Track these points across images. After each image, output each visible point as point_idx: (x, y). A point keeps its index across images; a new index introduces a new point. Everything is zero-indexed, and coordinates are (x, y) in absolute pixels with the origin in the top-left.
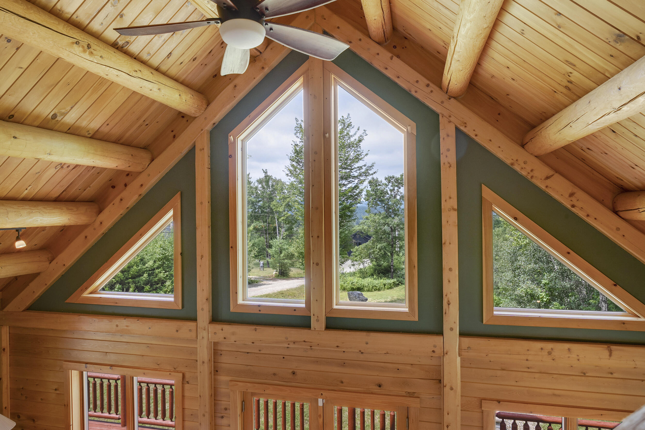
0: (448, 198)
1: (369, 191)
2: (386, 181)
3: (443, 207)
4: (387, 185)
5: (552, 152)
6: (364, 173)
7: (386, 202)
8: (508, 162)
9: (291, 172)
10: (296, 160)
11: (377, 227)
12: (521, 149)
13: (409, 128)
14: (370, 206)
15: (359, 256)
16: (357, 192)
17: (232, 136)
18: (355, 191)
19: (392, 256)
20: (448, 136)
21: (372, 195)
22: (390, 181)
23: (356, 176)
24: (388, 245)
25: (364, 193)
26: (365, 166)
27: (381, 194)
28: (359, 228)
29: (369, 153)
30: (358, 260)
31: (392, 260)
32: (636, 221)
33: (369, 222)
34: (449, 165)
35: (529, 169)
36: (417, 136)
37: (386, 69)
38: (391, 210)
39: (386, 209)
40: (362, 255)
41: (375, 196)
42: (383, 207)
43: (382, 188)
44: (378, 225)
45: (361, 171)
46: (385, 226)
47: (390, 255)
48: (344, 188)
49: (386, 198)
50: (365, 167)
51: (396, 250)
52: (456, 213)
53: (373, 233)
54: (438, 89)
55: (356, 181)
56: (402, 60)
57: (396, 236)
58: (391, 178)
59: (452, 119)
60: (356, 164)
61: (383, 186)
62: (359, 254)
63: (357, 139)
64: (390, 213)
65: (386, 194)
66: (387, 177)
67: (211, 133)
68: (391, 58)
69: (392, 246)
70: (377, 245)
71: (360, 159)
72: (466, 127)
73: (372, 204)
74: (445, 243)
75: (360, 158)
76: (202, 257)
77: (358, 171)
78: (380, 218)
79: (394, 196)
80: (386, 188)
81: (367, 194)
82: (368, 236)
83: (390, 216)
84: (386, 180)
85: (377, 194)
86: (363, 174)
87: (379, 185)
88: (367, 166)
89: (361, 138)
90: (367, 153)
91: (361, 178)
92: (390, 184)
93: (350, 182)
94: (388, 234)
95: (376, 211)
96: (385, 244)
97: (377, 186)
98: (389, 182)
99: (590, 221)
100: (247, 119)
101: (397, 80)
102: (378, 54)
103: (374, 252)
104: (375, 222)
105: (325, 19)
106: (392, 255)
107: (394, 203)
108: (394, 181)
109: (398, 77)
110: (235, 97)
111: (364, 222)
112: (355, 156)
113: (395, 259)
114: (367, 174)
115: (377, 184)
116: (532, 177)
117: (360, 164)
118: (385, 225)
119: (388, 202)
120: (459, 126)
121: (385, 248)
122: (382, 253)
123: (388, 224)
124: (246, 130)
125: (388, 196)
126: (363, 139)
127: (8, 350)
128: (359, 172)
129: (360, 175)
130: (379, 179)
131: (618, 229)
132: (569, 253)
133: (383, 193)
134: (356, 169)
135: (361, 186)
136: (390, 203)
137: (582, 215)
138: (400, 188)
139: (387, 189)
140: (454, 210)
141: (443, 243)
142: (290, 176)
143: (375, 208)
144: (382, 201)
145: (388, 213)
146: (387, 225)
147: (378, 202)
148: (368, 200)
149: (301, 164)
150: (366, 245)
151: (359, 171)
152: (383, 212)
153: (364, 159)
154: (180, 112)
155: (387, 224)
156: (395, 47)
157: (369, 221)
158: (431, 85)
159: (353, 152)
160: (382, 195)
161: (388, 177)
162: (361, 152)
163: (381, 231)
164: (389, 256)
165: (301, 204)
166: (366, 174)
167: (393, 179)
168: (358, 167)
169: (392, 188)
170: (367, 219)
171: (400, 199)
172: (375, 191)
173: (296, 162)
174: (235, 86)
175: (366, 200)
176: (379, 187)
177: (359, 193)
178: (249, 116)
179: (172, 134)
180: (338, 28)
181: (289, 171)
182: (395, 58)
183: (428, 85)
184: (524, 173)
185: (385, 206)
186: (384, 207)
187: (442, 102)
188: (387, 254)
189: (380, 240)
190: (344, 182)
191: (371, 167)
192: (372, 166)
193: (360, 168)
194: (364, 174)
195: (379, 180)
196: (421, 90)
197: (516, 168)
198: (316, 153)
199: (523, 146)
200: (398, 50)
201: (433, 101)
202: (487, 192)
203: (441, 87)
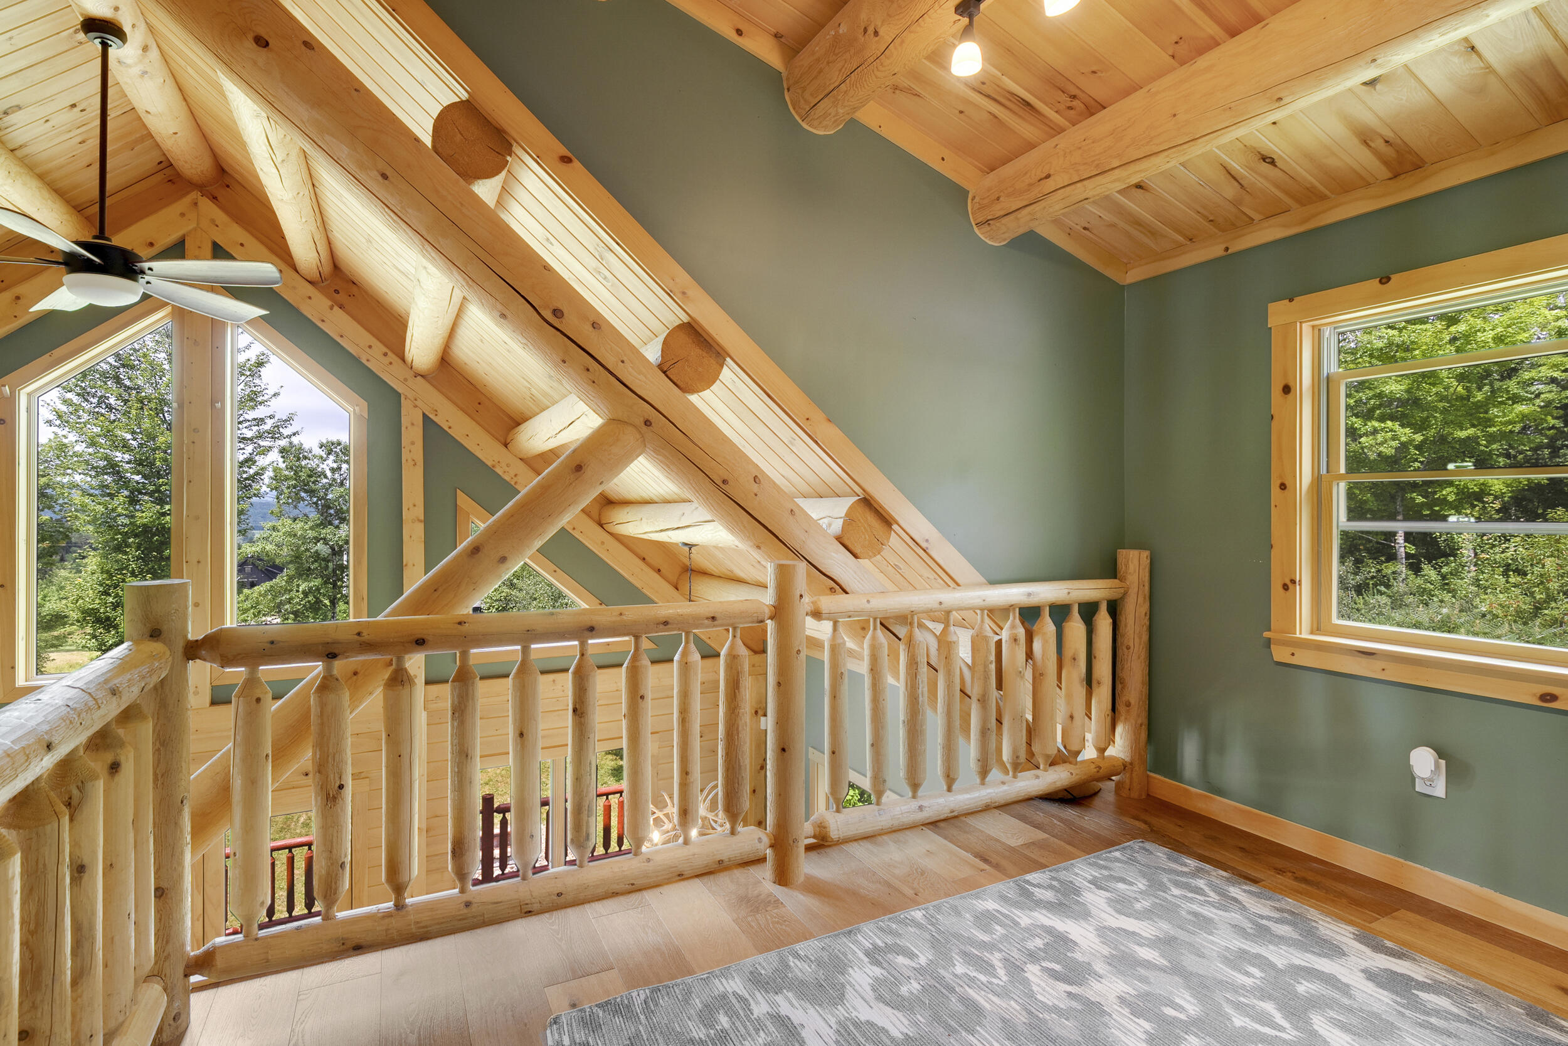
0: (411, 506)
1: (280, 469)
2: (321, 450)
3: (404, 517)
4: (323, 460)
5: (539, 455)
6: (269, 433)
7: (322, 494)
8: (489, 463)
9: (60, 417)
10: (78, 388)
11: (298, 547)
12: (500, 447)
13: (357, 408)
14: (281, 502)
15: (252, 611)
16: (252, 471)
17: (7, 387)
18: (246, 469)
19: (335, 607)
20: (413, 424)
21: (287, 479)
22: (331, 450)
23: (248, 439)
24: (326, 583)
25: (269, 473)
26: (271, 417)
27: (310, 476)
28: (253, 549)
29: (282, 391)
30: (249, 618)
31: (334, 613)
32: (622, 535)
33: (278, 537)
34: (413, 463)
35: (512, 474)
36: (368, 420)
37: (323, 321)
38: (332, 511)
39: (320, 507)
40: (261, 607)
41: (296, 480)
42: (314, 503)
43: (313, 464)
44: (300, 542)
45: (261, 427)
46: (318, 544)
47: (328, 604)
49: (320, 484)
50: (272, 421)
51: (342, 593)
52: (422, 526)
53: (288, 559)
54: (400, 361)
55: (250, 449)
56: (348, 313)
57: (343, 564)
58: (333, 444)
59: (418, 403)
60: (248, 412)
61: (315, 460)
62: (252, 607)
63: (253, 360)
64: (331, 516)
65: (322, 477)
66: (325, 442)
68: (331, 308)
69: (335, 585)
70: (298, 586)
71: (261, 403)
72: (436, 415)
73: (288, 498)
74: (406, 565)
75: (259, 399)
77: (255, 428)
78: (307, 527)
79: (339, 481)
80: (321, 465)
81: (276, 477)
82: (275, 566)
83: (330, 523)
84: (321, 448)
85: (300, 476)
86: (266, 434)
87: (305, 458)
88: (276, 418)
89: (262, 357)
90: (277, 391)
91: (262, 443)
92: (332, 457)
94: (324, 559)
95: (296, 512)
96: (317, 582)
97: (299, 459)
98: (329, 454)
99: (576, 534)
100: (43, 359)
101: (339, 340)
102: (310, 298)
103: (291, 599)
104: (295, 535)
105: (217, 226)
106: (333, 602)
107: (340, 497)
108: (341, 451)
109: (342, 336)
110: (16, 317)
111: (265, 536)
112: (248, 396)
113: (340, 611)
114: (276, 436)
115: (301, 456)
116: (516, 483)
117: (260, 412)
118: (319, 541)
119: (326, 495)
120: (427, 413)
121: (318, 589)
122: (309, 602)
123: (324, 539)
124: (41, 378)
125: (325, 481)
126: (268, 361)
128: (258, 431)
129: (260, 436)
130: (304, 446)
131: (603, 543)
132: (555, 571)
133: (314, 474)
134: (250, 423)
135: (261, 459)
136: (330, 496)
139: (324, 466)
140: (421, 521)
141: (404, 564)
142: (59, 426)
143: (295, 507)
144: (312, 492)
145: (326, 518)
146: (321, 542)
147: (303, 494)
148: (276, 488)
149: (92, 399)
150: (271, 586)
151: (257, 428)
152: (314, 515)
153: (268, 403)
155: (322, 539)
156: (337, 292)
157: (281, 533)
158: (390, 353)
159: (242, 386)
160: (312, 479)
161: (328, 442)
162: (263, 387)
163: (308, 554)
164: (325, 606)
165: (91, 495)
166: (274, 434)
167: (339, 447)
168: (255, 419)
169: (335, 465)
170: (274, 529)
172: (296, 471)
173: (78, 395)
174: (18, 298)
175: (272, 489)
176: (303, 463)
177: (257, 474)
178: (50, 354)
180: (242, 245)
181: (54, 413)
182: (336, 308)
183: (385, 354)
184: (507, 478)
185: (319, 502)
186: (316, 503)
187: (406, 380)
188: (322, 601)
189: (304, 573)
191: (286, 421)
192: (289, 420)
193: (260, 421)
194: (270, 435)
195: (306, 446)
196: (376, 359)
197: (499, 470)
198: (195, 430)
199: (506, 445)
200: (342, 297)
201: (392, 377)
202: (463, 499)
203: (403, 359)
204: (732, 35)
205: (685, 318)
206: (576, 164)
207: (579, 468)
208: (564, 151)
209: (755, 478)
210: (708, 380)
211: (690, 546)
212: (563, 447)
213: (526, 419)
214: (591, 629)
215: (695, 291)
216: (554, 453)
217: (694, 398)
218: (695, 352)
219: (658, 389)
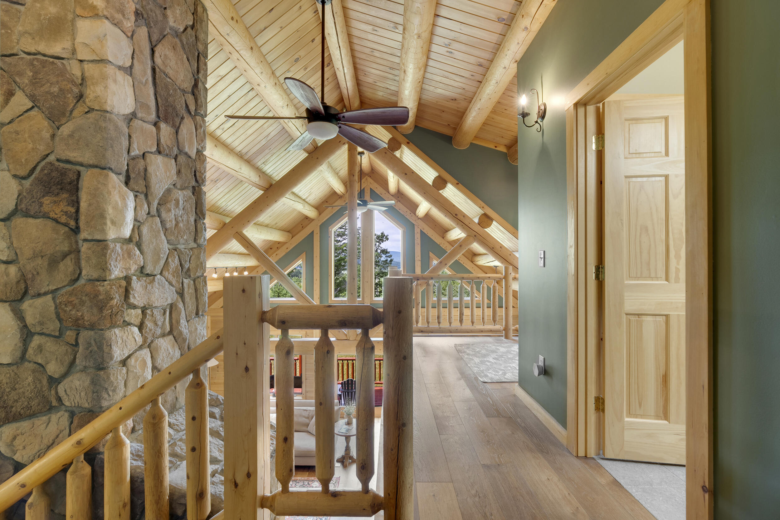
8: (438, 244)
12: (442, 239)
17: (329, 229)
20: (418, 233)
34: (418, 244)
35: (445, 246)
48: (339, 244)
52: (420, 262)
56: (401, 203)
59: (419, 227)
67: (320, 226)
68: (397, 202)
72: (424, 230)
76: (316, 280)
93: (344, 239)
99: (464, 265)
100: (337, 222)
105: (371, 184)
116: (446, 249)
120: (422, 230)
127: (210, 327)
137: (462, 263)
138: (380, 244)
140: (419, 260)
154: (307, 216)
156: (398, 197)
171: (381, 252)
179: (302, 226)
187: (416, 220)
190: (339, 239)
196: (408, 215)
197: (441, 245)
198: (367, 237)
199: (443, 238)
200: (399, 199)
201: (412, 220)
202: (431, 255)
203: (415, 214)
204: (494, 148)
205: (483, 213)
206: (460, 184)
207: (461, 246)
208: (457, 182)
209: (501, 247)
210: (489, 225)
211: (496, 267)
212: (460, 239)
213: (449, 230)
214: (463, 278)
215: (486, 207)
216: (458, 240)
217: (486, 230)
218: (486, 219)
219: (478, 229)
